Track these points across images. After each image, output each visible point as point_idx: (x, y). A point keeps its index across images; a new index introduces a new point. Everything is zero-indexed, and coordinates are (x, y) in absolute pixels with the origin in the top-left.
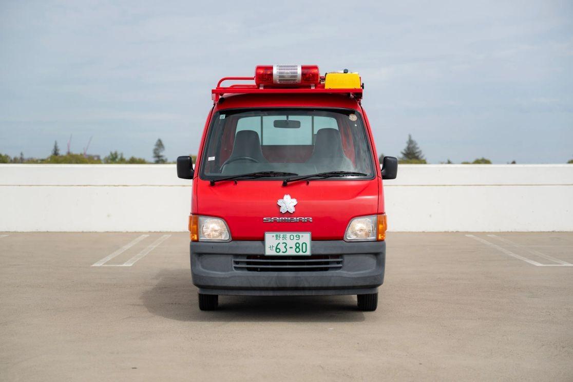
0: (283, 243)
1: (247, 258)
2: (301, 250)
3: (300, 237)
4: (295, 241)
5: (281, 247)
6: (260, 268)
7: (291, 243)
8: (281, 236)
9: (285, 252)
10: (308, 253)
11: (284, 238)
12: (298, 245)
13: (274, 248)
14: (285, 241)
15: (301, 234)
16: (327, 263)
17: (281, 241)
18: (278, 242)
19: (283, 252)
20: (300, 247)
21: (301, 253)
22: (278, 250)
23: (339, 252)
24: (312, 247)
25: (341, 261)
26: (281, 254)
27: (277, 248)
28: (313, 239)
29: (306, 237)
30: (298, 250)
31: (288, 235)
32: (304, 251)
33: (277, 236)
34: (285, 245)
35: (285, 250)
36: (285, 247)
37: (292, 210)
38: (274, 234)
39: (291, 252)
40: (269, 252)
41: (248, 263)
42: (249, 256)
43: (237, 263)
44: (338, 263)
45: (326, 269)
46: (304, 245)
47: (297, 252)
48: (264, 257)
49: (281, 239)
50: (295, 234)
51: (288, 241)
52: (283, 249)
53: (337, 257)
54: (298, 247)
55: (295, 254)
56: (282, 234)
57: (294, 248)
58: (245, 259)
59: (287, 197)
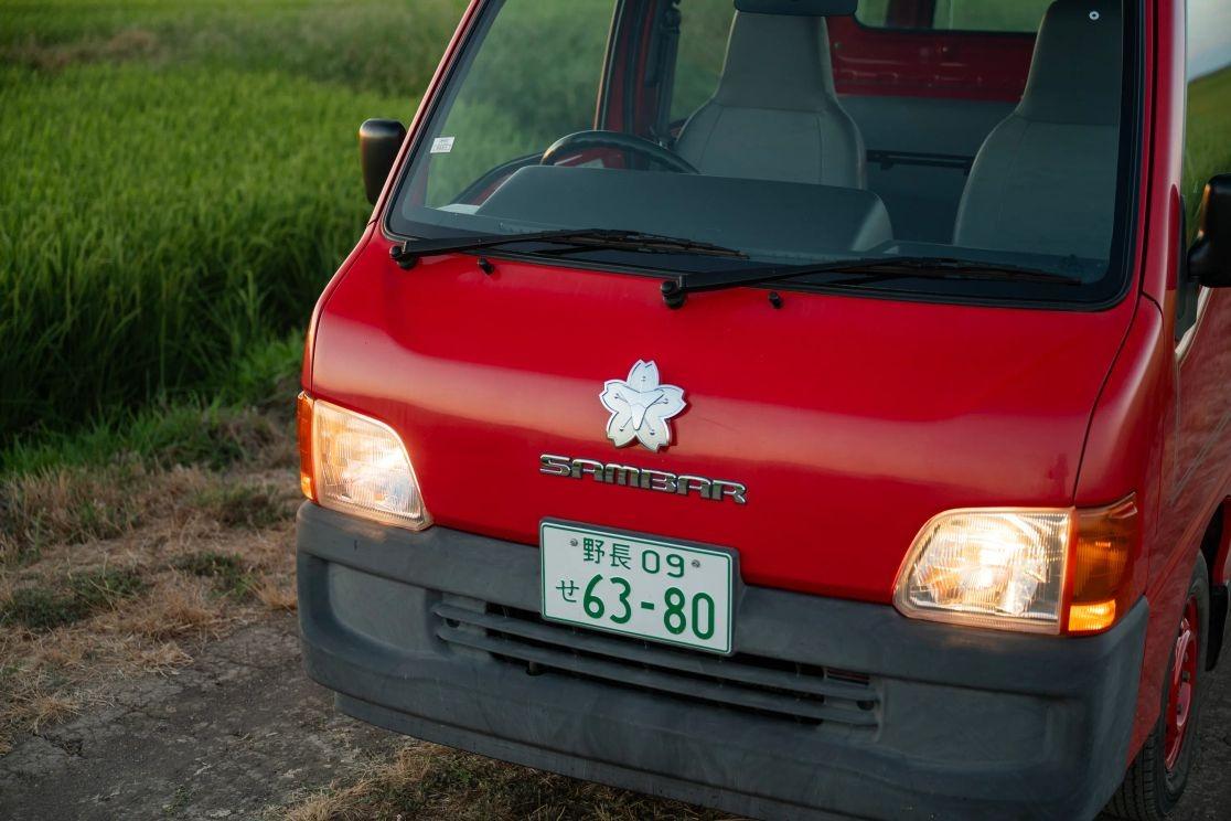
0: (614, 580)
2: (689, 626)
3: (687, 565)
4: (664, 581)
5: (608, 593)
7: (649, 588)
8: (608, 548)
9: (624, 619)
10: (720, 642)
11: (619, 556)
12: (675, 600)
13: (579, 596)
14: (620, 572)
15: (689, 556)
16: (816, 699)
17: (605, 568)
18: (591, 570)
19: (614, 618)
20: (687, 611)
21: (688, 638)
22: (594, 607)
23: (859, 663)
24: (739, 610)
26: (605, 623)
27: (588, 599)
28: (747, 580)
29: (710, 573)
30: (674, 621)
31: (636, 547)
32: (703, 628)
33: (588, 543)
34: (621, 589)
35: (621, 613)
36: (623, 598)
37: (655, 437)
38: (580, 537)
39: (647, 625)
40: (559, 605)
41: (493, 635)
42: (494, 609)
46: (703, 604)
47: (673, 631)
48: (537, 621)
49: (607, 560)
50: (664, 551)
51: (634, 575)
52: (614, 607)
53: (862, 678)
54: (674, 610)
55: (662, 634)
56: (609, 541)
57: (662, 608)
58: (480, 615)
59: (644, 373)
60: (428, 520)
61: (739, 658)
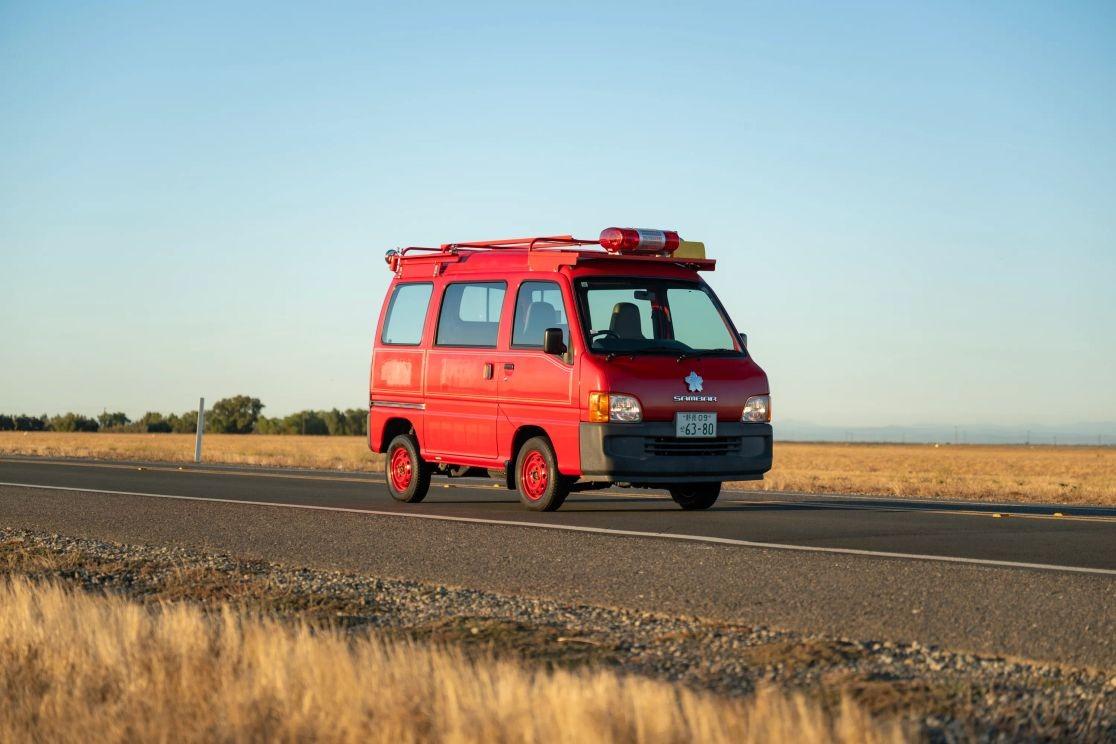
0: (693, 424)
1: (656, 441)
2: (708, 432)
3: (708, 418)
4: (703, 422)
5: (691, 428)
6: (667, 452)
7: (700, 425)
8: (692, 417)
9: (694, 434)
10: (714, 435)
11: (694, 418)
12: (705, 426)
13: (684, 430)
14: (694, 422)
15: (708, 415)
16: (726, 446)
17: (691, 422)
18: (688, 422)
19: (692, 434)
20: (708, 429)
21: (708, 435)
22: (688, 432)
23: (738, 434)
24: (718, 427)
25: (739, 444)
26: (690, 436)
27: (687, 430)
28: (719, 420)
29: (712, 418)
30: (705, 432)
31: (697, 415)
32: (711, 432)
33: (687, 416)
34: (694, 426)
36: (694, 429)
37: (700, 389)
38: (685, 415)
39: (699, 434)
40: (680, 434)
41: (657, 446)
42: (658, 439)
43: (646, 446)
44: (736, 446)
45: (725, 453)
47: (705, 434)
48: (673, 439)
49: (691, 419)
50: (703, 415)
51: (697, 422)
52: (692, 431)
53: (734, 438)
54: (705, 429)
55: (703, 435)
56: (692, 415)
57: (702, 429)
58: (654, 442)
60: (641, 420)
61: (718, 438)
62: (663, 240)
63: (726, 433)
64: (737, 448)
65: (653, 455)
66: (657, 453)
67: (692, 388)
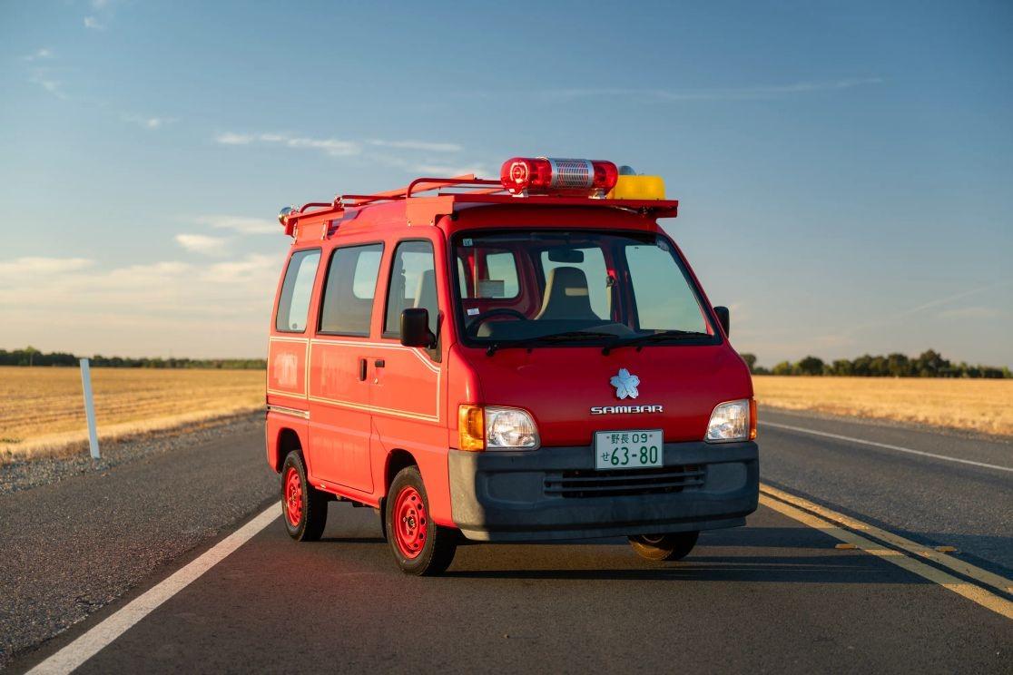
0: (623, 449)
1: (564, 477)
2: (649, 460)
3: (648, 437)
4: (640, 445)
5: (620, 455)
6: (584, 492)
7: (635, 448)
8: (620, 437)
9: (625, 463)
10: (659, 463)
11: (625, 439)
12: (644, 451)
13: (609, 458)
14: (625, 445)
15: (648, 433)
16: (682, 479)
17: (620, 445)
18: (615, 446)
19: (623, 463)
20: (648, 454)
21: (649, 464)
22: (615, 461)
24: (665, 451)
25: (703, 475)
26: (619, 466)
27: (613, 458)
28: (666, 440)
29: (656, 438)
30: (644, 459)
31: (630, 434)
32: (653, 460)
33: (613, 436)
34: (625, 451)
35: (625, 461)
36: (626, 455)
37: (634, 394)
38: (610, 435)
39: (635, 463)
40: (602, 464)
41: (565, 484)
42: (567, 473)
43: (548, 484)
44: (697, 478)
45: (680, 489)
46: (653, 450)
47: (643, 463)
48: (592, 471)
49: (620, 442)
50: (640, 433)
51: (630, 445)
52: (622, 459)
53: (694, 467)
54: (644, 455)
55: (640, 465)
56: (621, 434)
57: (639, 455)
58: (559, 478)
59: (624, 373)
60: (538, 445)
61: (666, 468)
62: (591, 173)
63: (678, 460)
64: (701, 482)
65: (561, 497)
66: (566, 495)
67: (622, 394)
